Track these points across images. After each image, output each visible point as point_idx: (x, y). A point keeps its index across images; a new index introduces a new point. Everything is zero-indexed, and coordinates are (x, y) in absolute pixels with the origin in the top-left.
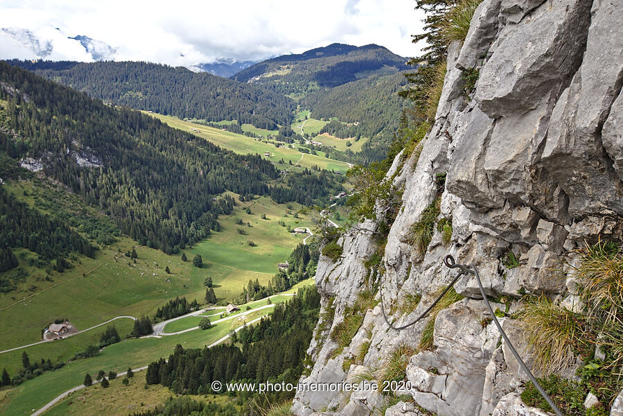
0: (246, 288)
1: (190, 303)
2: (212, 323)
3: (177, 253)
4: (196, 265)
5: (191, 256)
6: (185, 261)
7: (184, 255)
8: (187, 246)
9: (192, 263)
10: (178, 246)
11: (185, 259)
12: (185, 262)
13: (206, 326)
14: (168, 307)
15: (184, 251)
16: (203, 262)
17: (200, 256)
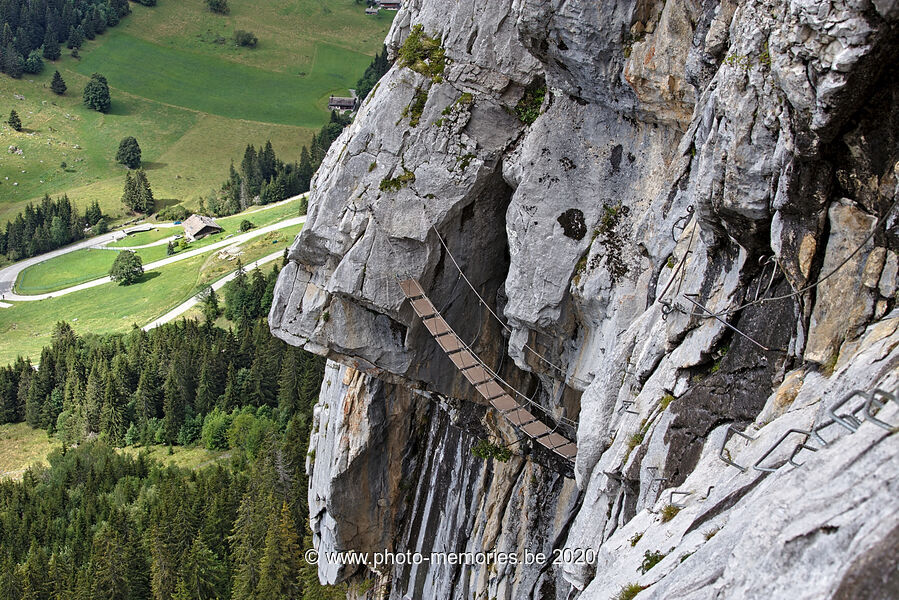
0: (238, 168)
1: (82, 213)
2: (147, 268)
3: (35, 71)
4: (93, 107)
5: (77, 79)
6: (60, 93)
7: (57, 75)
8: (65, 51)
9: (81, 99)
10: (40, 52)
11: (59, 88)
12: (61, 98)
13: (131, 274)
14: (21, 225)
15: (57, 66)
16: (113, 97)
17: (102, 80)
